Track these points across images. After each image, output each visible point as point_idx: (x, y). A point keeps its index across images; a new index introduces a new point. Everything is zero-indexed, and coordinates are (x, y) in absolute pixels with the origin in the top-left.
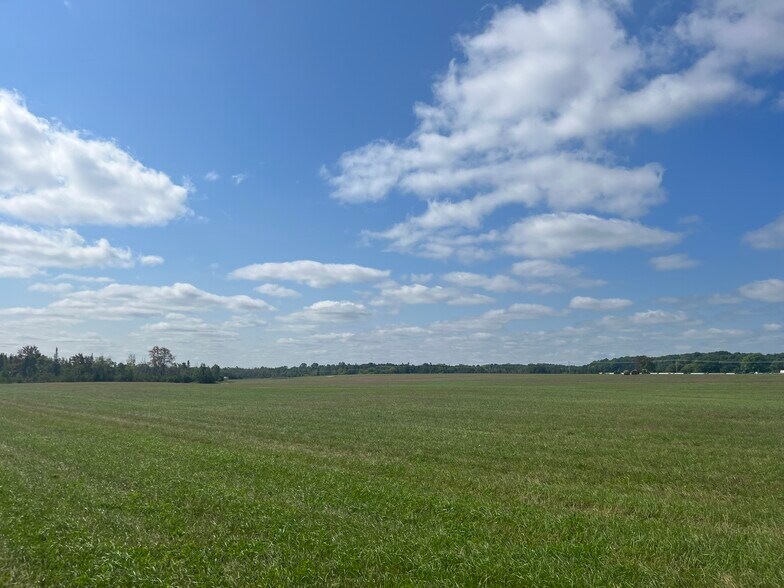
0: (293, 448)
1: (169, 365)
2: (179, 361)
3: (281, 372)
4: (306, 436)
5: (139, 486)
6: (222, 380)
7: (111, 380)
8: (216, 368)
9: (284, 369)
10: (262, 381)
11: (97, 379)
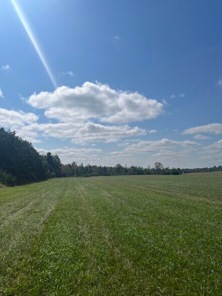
0: (201, 199)
1: (162, 168)
2: (165, 167)
3: (206, 170)
4: (208, 195)
5: (144, 209)
6: (181, 173)
7: (143, 174)
8: (179, 169)
9: (207, 168)
10: (196, 173)
11: (139, 174)
